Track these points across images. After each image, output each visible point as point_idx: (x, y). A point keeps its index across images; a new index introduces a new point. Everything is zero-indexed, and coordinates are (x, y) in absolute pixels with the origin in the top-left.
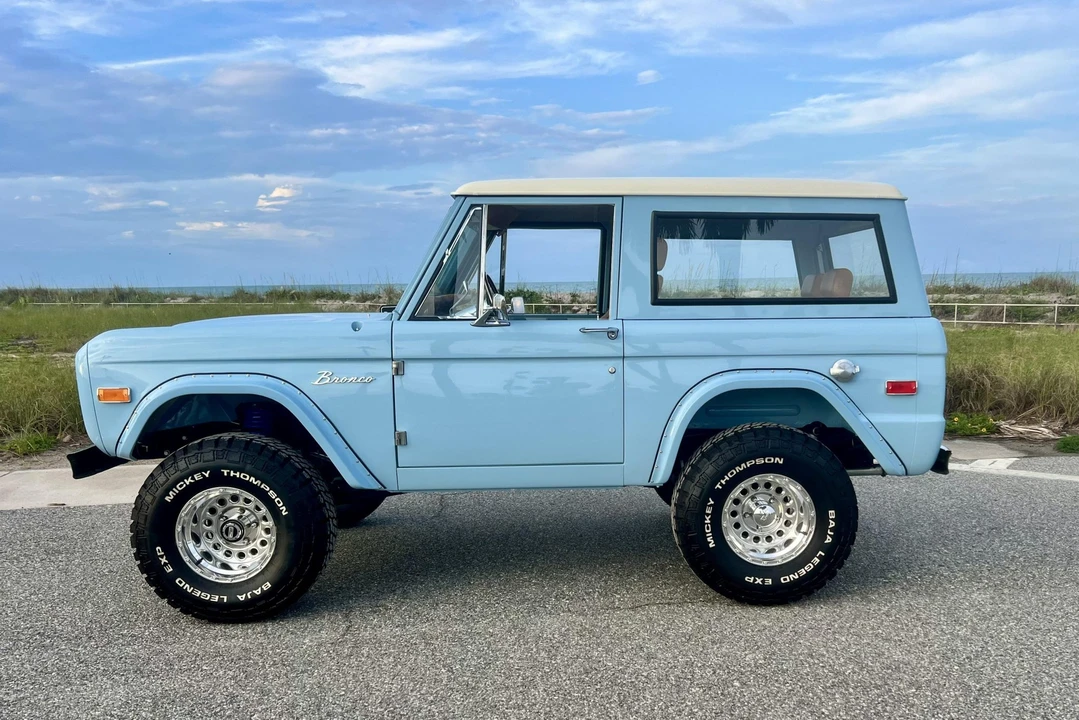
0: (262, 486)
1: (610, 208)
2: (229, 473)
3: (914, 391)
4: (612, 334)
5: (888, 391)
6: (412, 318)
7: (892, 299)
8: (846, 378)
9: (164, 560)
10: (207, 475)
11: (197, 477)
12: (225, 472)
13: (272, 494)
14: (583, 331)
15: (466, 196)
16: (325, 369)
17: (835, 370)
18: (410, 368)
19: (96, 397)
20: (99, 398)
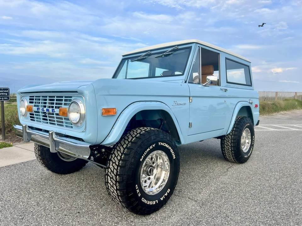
0: (169, 148)
1: (219, 54)
2: (160, 144)
5: (255, 107)
6: (189, 83)
9: (138, 191)
10: (154, 146)
11: (151, 147)
12: (159, 143)
13: (172, 151)
14: (221, 89)
15: (197, 44)
18: (193, 99)
19: (100, 113)
20: (103, 114)
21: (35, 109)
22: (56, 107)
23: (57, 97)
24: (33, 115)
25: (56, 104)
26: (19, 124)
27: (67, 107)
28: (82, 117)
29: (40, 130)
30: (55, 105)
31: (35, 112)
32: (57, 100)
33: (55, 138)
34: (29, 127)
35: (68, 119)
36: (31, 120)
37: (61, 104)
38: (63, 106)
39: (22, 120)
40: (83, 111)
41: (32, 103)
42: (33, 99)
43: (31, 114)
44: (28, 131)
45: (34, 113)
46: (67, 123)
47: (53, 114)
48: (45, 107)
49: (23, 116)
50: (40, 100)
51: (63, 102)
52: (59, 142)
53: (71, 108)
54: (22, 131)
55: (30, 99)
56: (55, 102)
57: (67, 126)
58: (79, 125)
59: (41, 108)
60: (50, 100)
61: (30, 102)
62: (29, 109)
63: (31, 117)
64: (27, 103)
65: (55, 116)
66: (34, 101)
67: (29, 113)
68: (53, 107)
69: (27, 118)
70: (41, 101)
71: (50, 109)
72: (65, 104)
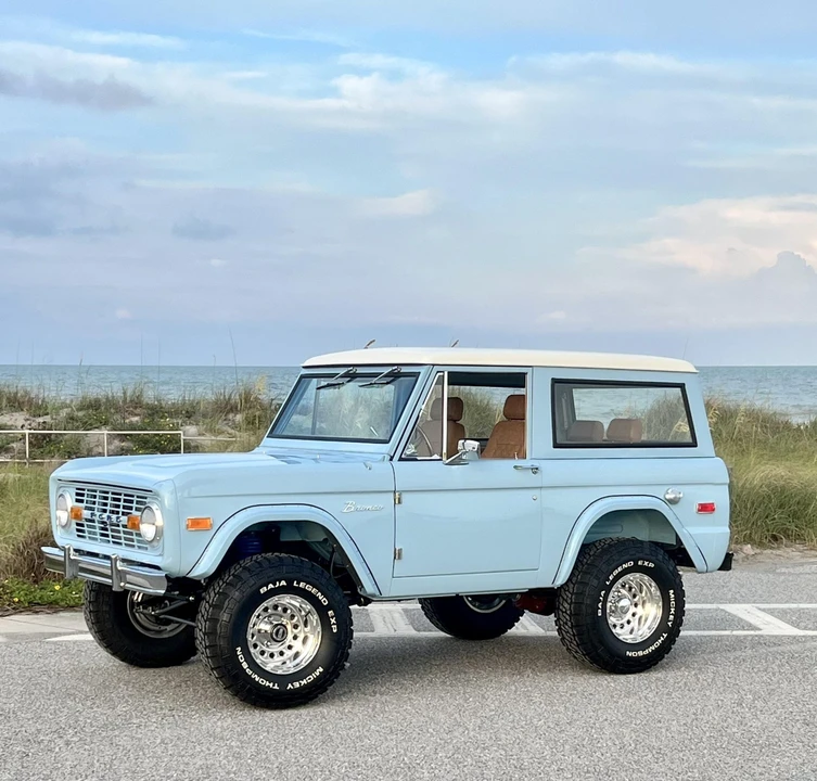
1: (525, 374)
3: (714, 510)
4: (535, 470)
5: (699, 510)
6: (401, 459)
7: (694, 444)
8: (673, 502)
14: (515, 467)
15: (434, 365)
16: (351, 501)
17: (668, 497)
18: (405, 497)
19: (184, 527)
20: (187, 526)
21: (86, 514)
22: (123, 514)
23: (125, 495)
24: (82, 525)
25: (124, 507)
26: (54, 545)
27: (139, 513)
28: (159, 533)
29: (96, 555)
30: (121, 510)
31: (87, 520)
32: (125, 501)
33: (120, 566)
34: (76, 550)
35: (139, 535)
36: (79, 536)
37: (131, 508)
38: (133, 511)
39: (59, 536)
40: (160, 522)
41: (82, 501)
42: (83, 495)
43: (78, 524)
44: (72, 557)
45: (86, 523)
46: (139, 541)
47: (118, 526)
48: (105, 511)
49: (63, 527)
50: (95, 497)
51: (134, 505)
52: (126, 573)
53: (144, 515)
54: (62, 559)
55: (77, 494)
56: (122, 503)
57: (139, 547)
58: (155, 544)
59: (98, 514)
60: (115, 499)
61: (77, 501)
62: (76, 514)
63: (78, 530)
64: (70, 501)
65: (121, 528)
66: (85, 498)
67: (74, 522)
68: (118, 513)
69: (71, 533)
70: (97, 500)
71: (114, 517)
72: (137, 509)
